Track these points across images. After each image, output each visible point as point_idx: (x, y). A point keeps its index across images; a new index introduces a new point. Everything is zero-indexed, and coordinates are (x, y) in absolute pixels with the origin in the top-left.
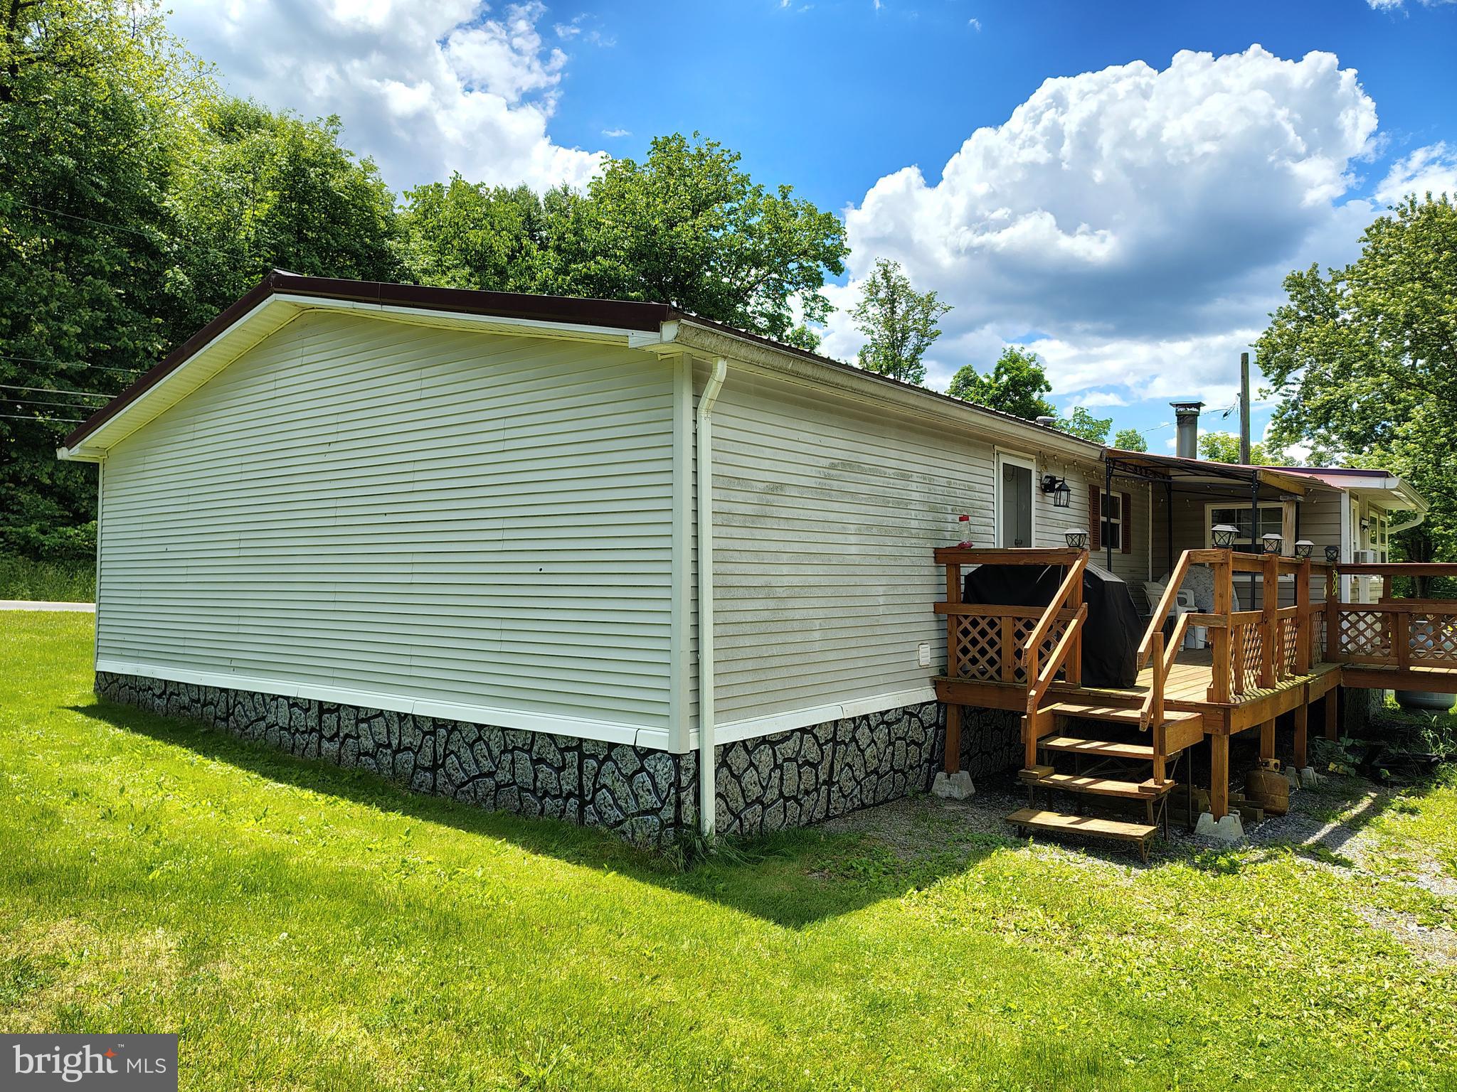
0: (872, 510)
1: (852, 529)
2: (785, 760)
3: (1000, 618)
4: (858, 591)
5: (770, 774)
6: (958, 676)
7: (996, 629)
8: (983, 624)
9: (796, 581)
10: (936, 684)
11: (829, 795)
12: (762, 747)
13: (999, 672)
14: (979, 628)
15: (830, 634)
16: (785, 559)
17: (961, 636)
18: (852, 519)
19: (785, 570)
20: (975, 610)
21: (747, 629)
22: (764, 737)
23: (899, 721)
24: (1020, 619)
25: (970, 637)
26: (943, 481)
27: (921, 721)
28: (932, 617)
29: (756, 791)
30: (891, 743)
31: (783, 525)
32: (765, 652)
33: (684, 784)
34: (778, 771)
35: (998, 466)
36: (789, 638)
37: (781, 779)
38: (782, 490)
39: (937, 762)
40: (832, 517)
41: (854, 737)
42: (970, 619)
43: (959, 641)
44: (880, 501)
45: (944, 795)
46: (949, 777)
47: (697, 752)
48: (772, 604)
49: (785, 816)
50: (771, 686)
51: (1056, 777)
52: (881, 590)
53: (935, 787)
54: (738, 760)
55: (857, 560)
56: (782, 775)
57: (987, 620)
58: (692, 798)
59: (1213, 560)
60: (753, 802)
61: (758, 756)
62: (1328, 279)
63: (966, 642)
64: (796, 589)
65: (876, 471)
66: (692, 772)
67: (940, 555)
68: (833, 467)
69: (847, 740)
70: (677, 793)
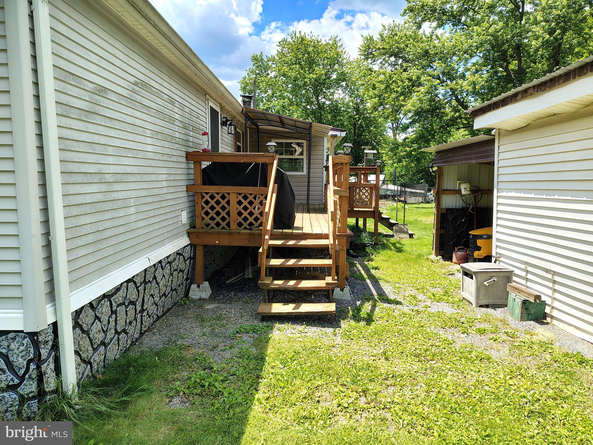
0: (158, 122)
1: (148, 133)
2: (118, 306)
3: (229, 194)
4: (153, 178)
5: (109, 321)
6: (203, 228)
7: (226, 200)
8: (218, 197)
9: (119, 169)
10: (189, 234)
11: (142, 319)
12: (103, 302)
13: (228, 224)
14: (215, 200)
15: (141, 209)
16: (110, 151)
17: (204, 205)
18: (149, 126)
19: (111, 160)
20: (212, 189)
21: (87, 209)
22: (104, 294)
23: (175, 259)
24: (240, 194)
25: (210, 205)
26: (188, 110)
27: (184, 257)
28: (185, 194)
29: (101, 336)
30: (172, 274)
31: (108, 123)
32: (101, 226)
33: (43, 357)
34: (114, 316)
35: (208, 106)
36: (117, 214)
37: (116, 320)
38: (105, 93)
39: (191, 280)
40: (138, 122)
41: (155, 276)
42: (210, 195)
43: (203, 208)
44: (161, 116)
45: (197, 297)
46: (199, 286)
47: (55, 325)
48: (103, 188)
49: (119, 345)
50: (106, 253)
51: (276, 282)
52: (164, 177)
53: (191, 294)
54: (86, 319)
55: (151, 155)
56: (116, 317)
57: (220, 195)
58: (52, 366)
59: (344, 161)
60: (99, 346)
61: (101, 309)
62: (266, 60)
63: (207, 208)
64: (119, 176)
65: (158, 93)
66: (51, 343)
67: (189, 156)
68: (136, 84)
69: (151, 279)
70: (38, 367)
